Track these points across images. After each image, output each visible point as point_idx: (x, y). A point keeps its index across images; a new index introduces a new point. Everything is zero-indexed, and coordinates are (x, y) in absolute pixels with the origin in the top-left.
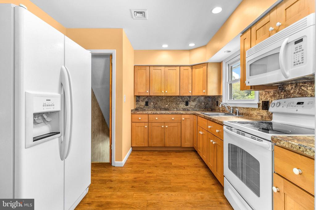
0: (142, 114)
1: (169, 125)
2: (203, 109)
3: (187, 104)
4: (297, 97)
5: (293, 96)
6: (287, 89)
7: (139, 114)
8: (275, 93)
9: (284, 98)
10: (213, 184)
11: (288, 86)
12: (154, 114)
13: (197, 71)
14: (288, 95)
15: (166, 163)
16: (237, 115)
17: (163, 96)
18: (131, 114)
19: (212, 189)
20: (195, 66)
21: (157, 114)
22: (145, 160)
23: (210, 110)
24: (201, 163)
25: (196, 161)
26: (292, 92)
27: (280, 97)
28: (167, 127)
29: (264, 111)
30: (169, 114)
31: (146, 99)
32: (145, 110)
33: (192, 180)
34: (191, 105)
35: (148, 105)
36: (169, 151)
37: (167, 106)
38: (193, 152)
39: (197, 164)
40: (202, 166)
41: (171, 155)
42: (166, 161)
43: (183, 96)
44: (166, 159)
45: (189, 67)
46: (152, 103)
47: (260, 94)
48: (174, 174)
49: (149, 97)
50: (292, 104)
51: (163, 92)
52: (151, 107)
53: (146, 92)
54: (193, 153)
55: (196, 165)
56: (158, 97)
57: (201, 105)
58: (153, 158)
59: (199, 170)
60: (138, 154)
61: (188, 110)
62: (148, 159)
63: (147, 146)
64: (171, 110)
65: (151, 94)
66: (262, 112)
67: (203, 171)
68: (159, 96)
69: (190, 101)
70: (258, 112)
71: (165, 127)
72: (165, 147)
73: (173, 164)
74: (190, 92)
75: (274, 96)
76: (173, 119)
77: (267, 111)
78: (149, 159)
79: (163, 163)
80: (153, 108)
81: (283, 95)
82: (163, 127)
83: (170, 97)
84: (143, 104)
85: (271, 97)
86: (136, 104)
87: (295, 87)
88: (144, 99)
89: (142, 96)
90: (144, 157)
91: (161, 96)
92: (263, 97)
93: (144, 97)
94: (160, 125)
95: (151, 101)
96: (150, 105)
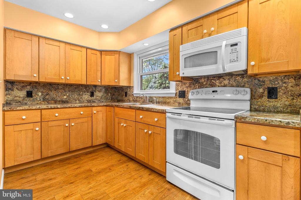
1: (76, 122)
2: (110, 100)
3: (92, 95)
4: (208, 87)
5: (205, 87)
6: (200, 81)
7: (23, 110)
8: (191, 84)
9: (198, 88)
10: (150, 175)
11: (202, 79)
12: (51, 108)
13: (108, 59)
14: (202, 86)
15: (84, 172)
16: (155, 104)
17: (58, 84)
19: (152, 180)
20: (104, 52)
21: (58, 108)
22: (44, 180)
23: (117, 101)
24: (123, 157)
25: (117, 156)
26: (204, 83)
27: (195, 88)
28: (73, 124)
29: (181, 98)
30: (76, 107)
31: (28, 87)
32: (26, 104)
33: (128, 179)
34: (97, 96)
35: (32, 97)
36: (76, 157)
37: (65, 97)
38: (106, 148)
39: (120, 160)
40: (127, 160)
41: (82, 160)
42: (82, 169)
43: (88, 86)
44: (79, 168)
45: (98, 52)
46: (40, 94)
47: (177, 85)
48: (105, 182)
49: (35, 84)
50: (208, 93)
51: (63, 77)
52: (38, 99)
53: (32, 75)
54: (107, 150)
55: (121, 162)
57: (108, 96)
58: (58, 173)
59: (127, 165)
60: (23, 176)
61: (94, 102)
62: (49, 178)
64: (71, 103)
66: (178, 100)
67: (132, 165)
68: (53, 84)
69: (96, 92)
70: (175, 100)
71: (70, 126)
73: (94, 170)
74: (99, 81)
75: (190, 86)
76: (82, 113)
77: (183, 98)
78: (52, 177)
79: (79, 174)
80: (42, 100)
81: (197, 86)
82: (67, 125)
83: (69, 85)
84: (22, 94)
85: (187, 87)
86: (7, 94)
87: (207, 80)
88: (23, 87)
89: (20, 82)
90: (40, 177)
92: (179, 88)
93: (23, 83)
94: (62, 124)
95: (38, 91)
96: (37, 96)
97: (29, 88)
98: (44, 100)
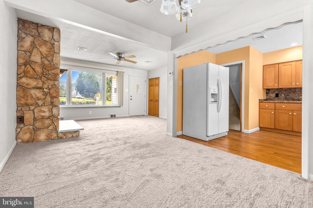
0: (268, 102)
1: (298, 113)
7: (266, 102)
12: (280, 103)
18: (258, 103)
21: (284, 103)
28: (295, 114)
32: (275, 100)
35: (278, 97)
46: (283, 95)
49: (280, 90)
51: (294, 84)
52: (282, 98)
53: (275, 85)
56: (290, 89)
63: (274, 128)
65: (280, 87)
68: (292, 89)
71: (293, 115)
72: (293, 131)
80: (284, 99)
82: (290, 114)
84: (273, 95)
86: (266, 96)
88: (274, 91)
89: (272, 89)
91: (293, 88)
93: (274, 89)
94: (287, 112)
95: (282, 93)
96: (281, 96)
97: (277, 92)
98: (286, 99)
